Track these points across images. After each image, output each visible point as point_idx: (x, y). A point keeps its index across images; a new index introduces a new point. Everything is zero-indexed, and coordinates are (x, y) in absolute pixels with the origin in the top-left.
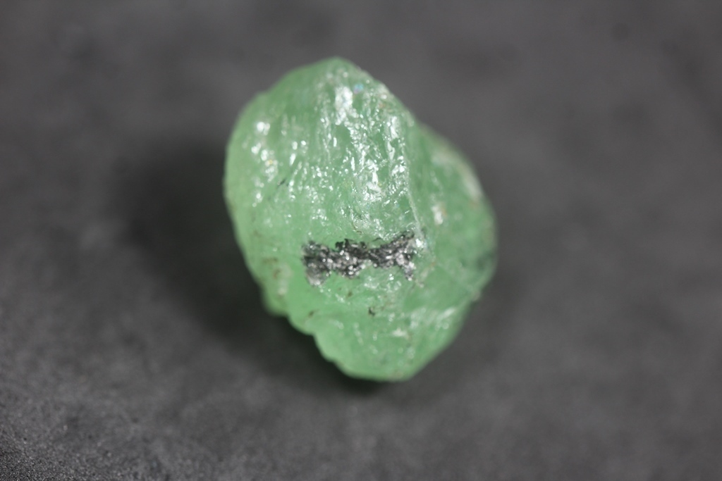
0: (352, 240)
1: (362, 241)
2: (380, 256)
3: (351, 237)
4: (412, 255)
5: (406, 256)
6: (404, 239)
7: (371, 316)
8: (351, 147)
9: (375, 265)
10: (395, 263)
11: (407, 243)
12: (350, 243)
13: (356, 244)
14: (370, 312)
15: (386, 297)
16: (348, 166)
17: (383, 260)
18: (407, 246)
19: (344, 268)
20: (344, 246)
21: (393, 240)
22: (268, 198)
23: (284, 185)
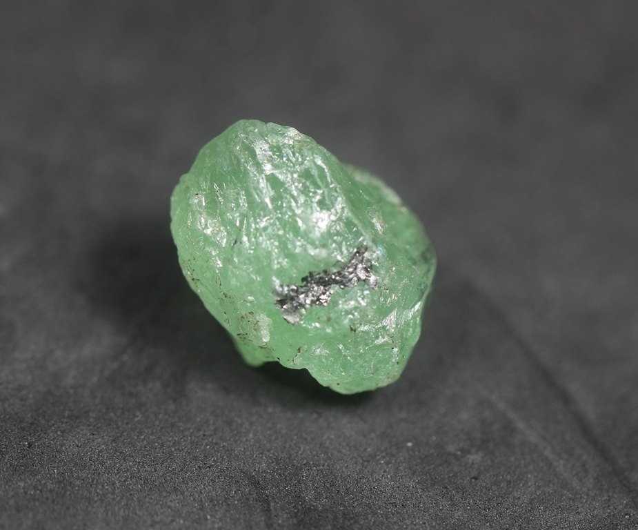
0: (315, 272)
1: (324, 269)
2: (344, 277)
3: (313, 269)
4: (371, 267)
5: (366, 269)
6: (360, 256)
7: (353, 332)
8: (286, 190)
9: (342, 287)
10: (359, 279)
11: (363, 258)
12: (314, 274)
13: (319, 274)
14: (352, 329)
15: (361, 311)
16: (290, 208)
17: (347, 280)
18: (364, 261)
19: (315, 299)
20: (309, 279)
21: (350, 258)
22: (228, 261)
23: (238, 243)
